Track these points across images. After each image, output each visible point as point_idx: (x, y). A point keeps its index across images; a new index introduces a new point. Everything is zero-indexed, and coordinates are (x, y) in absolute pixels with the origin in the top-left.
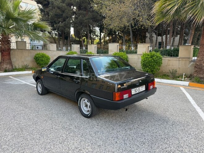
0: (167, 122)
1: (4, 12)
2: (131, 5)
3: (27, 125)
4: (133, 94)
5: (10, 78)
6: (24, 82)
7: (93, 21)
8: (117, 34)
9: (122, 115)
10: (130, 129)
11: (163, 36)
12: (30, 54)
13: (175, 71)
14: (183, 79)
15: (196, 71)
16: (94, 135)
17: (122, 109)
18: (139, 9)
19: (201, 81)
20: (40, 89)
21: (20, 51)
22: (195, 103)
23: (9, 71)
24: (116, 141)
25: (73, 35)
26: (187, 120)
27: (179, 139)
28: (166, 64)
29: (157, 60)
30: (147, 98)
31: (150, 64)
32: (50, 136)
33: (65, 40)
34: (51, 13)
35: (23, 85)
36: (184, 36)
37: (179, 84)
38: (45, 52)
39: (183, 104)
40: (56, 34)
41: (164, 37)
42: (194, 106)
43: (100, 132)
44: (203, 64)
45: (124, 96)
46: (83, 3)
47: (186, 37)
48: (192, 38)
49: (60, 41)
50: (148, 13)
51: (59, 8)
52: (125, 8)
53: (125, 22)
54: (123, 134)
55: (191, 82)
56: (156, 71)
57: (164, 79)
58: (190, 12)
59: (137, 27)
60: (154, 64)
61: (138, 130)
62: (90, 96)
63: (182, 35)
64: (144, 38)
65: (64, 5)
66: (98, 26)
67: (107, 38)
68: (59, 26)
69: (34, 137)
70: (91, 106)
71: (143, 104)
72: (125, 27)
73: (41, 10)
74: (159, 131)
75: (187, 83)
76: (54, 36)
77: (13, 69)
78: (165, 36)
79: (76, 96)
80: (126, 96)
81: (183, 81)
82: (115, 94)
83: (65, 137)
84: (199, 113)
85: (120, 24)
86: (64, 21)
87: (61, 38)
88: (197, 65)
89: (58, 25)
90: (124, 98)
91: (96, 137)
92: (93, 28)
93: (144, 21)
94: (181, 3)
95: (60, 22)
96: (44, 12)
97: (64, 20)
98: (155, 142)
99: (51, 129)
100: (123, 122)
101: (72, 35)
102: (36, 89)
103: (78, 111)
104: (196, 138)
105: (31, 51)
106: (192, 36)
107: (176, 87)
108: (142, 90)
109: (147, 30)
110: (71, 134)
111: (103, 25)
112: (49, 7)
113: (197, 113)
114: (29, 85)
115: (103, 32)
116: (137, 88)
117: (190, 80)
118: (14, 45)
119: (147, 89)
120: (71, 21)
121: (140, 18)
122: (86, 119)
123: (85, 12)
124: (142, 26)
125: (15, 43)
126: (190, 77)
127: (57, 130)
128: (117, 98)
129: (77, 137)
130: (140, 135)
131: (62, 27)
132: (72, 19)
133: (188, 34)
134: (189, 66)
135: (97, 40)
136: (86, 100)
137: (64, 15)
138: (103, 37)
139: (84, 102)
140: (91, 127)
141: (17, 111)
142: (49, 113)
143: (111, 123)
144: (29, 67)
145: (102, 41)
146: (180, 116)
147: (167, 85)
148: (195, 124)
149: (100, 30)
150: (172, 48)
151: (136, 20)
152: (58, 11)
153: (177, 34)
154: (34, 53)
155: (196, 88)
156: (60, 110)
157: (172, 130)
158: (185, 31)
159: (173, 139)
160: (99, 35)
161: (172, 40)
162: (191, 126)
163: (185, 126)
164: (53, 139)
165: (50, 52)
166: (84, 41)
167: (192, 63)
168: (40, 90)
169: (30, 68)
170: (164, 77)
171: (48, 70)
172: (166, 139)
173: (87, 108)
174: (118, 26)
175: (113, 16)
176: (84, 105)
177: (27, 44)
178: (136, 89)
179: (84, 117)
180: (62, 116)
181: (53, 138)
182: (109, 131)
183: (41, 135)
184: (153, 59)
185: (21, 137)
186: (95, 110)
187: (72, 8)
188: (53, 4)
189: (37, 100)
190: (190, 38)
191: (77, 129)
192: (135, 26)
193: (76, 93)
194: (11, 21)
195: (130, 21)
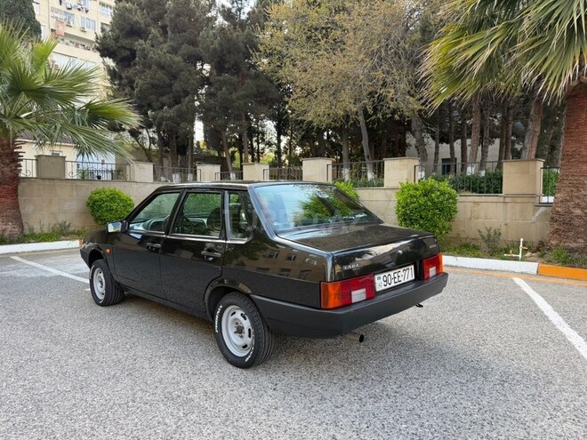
0: (484, 376)
1: (7, 73)
2: (362, 56)
3: (56, 393)
4: (378, 289)
5: (15, 262)
6: (54, 272)
7: (259, 103)
8: (325, 138)
9: (347, 359)
10: (375, 397)
11: (455, 144)
12: (75, 193)
13: (495, 233)
14: (520, 256)
15: (556, 231)
16: (264, 417)
17: (348, 336)
18: (385, 67)
19: (572, 260)
20: (99, 288)
21: (47, 182)
22: (561, 319)
23: (12, 242)
24: (332, 433)
25: (201, 144)
26: (544, 368)
27: (528, 424)
28: (469, 215)
29: (442, 202)
30: (421, 306)
31: (424, 214)
32: (127, 425)
33: (179, 157)
34: (139, 82)
35: (51, 278)
36: (513, 142)
37: (510, 269)
38: (119, 187)
39: (528, 324)
40: (152, 140)
41: (457, 145)
42: (561, 329)
43: (281, 409)
44: (573, 210)
45: (354, 293)
46: (229, 52)
47: (518, 143)
48: (535, 143)
49: (164, 159)
50: (410, 77)
51: (161, 67)
52: (346, 65)
53: (348, 103)
54: (353, 414)
55: (543, 263)
56: (441, 233)
57: (465, 256)
58: (528, 64)
59: (380, 115)
60: (434, 214)
61: (400, 399)
62: (250, 298)
63: (507, 138)
64: (400, 147)
65: (178, 59)
66: (272, 118)
67: (299, 150)
68: (162, 118)
69: (77, 426)
70: (252, 331)
71: (410, 325)
72: (348, 116)
73: (113, 75)
74: (462, 401)
75: (532, 267)
76: (147, 145)
77: (25, 236)
78: (459, 141)
79: (209, 301)
80: (358, 295)
81: (522, 260)
82: (326, 287)
83: (174, 427)
84: (577, 347)
85: (333, 107)
86: (177, 103)
87: (167, 151)
88: (558, 213)
89: (160, 114)
90: (353, 301)
91: (270, 423)
92: (257, 122)
93: (399, 99)
94: (501, 42)
95: (164, 105)
96: (121, 78)
97: (177, 101)
98: (454, 435)
99: (130, 404)
100: (351, 377)
101: (198, 142)
102: (89, 289)
103: (213, 347)
104: (576, 419)
105: (79, 183)
106: (536, 139)
107: (500, 279)
108: (406, 280)
109: (410, 122)
110: (193, 417)
111: (286, 112)
112: (135, 64)
113: (572, 348)
114: (68, 279)
115: (285, 134)
116: (392, 273)
117: (541, 256)
118: (29, 168)
119: (420, 276)
120: (197, 103)
121: (390, 90)
122: (238, 371)
123: (235, 79)
124: (394, 112)
125: (34, 162)
126: (539, 249)
127: (148, 406)
128: (333, 301)
129: (209, 426)
130: (404, 413)
131: (170, 118)
132: (198, 96)
133: (524, 137)
134: (534, 219)
135: (269, 154)
136: (238, 314)
137: (177, 86)
138: (285, 148)
139: (231, 318)
140: (255, 394)
141: (28, 352)
142: (125, 355)
143: (316, 380)
144: (71, 229)
145: (283, 157)
146: (523, 356)
147: (477, 271)
148: (569, 379)
149: (277, 127)
150: (483, 173)
151: (378, 97)
152: (160, 74)
153: (493, 136)
154: (88, 190)
155: (560, 281)
156: (159, 346)
157: (502, 398)
158: (513, 127)
159: (507, 423)
160: (276, 142)
161: (480, 153)
162: (560, 386)
163: (541, 384)
164: (135, 433)
165: (135, 185)
166: (233, 158)
167: (542, 209)
168: (100, 290)
169: (73, 233)
170: (464, 250)
171: (126, 231)
172: (485, 424)
173: (242, 337)
174: (329, 115)
175: (313, 86)
176: (232, 330)
177: (69, 165)
178: (386, 274)
179: (231, 367)
180: (165, 366)
181: (135, 428)
182: (310, 406)
183: (97, 421)
184: (432, 200)
185: (35, 427)
186: (267, 343)
187: (199, 67)
188: (145, 57)
189: (91, 320)
190: (530, 145)
191: (212, 401)
192: (375, 113)
193: (208, 291)
194: (23, 98)
195: (360, 100)
